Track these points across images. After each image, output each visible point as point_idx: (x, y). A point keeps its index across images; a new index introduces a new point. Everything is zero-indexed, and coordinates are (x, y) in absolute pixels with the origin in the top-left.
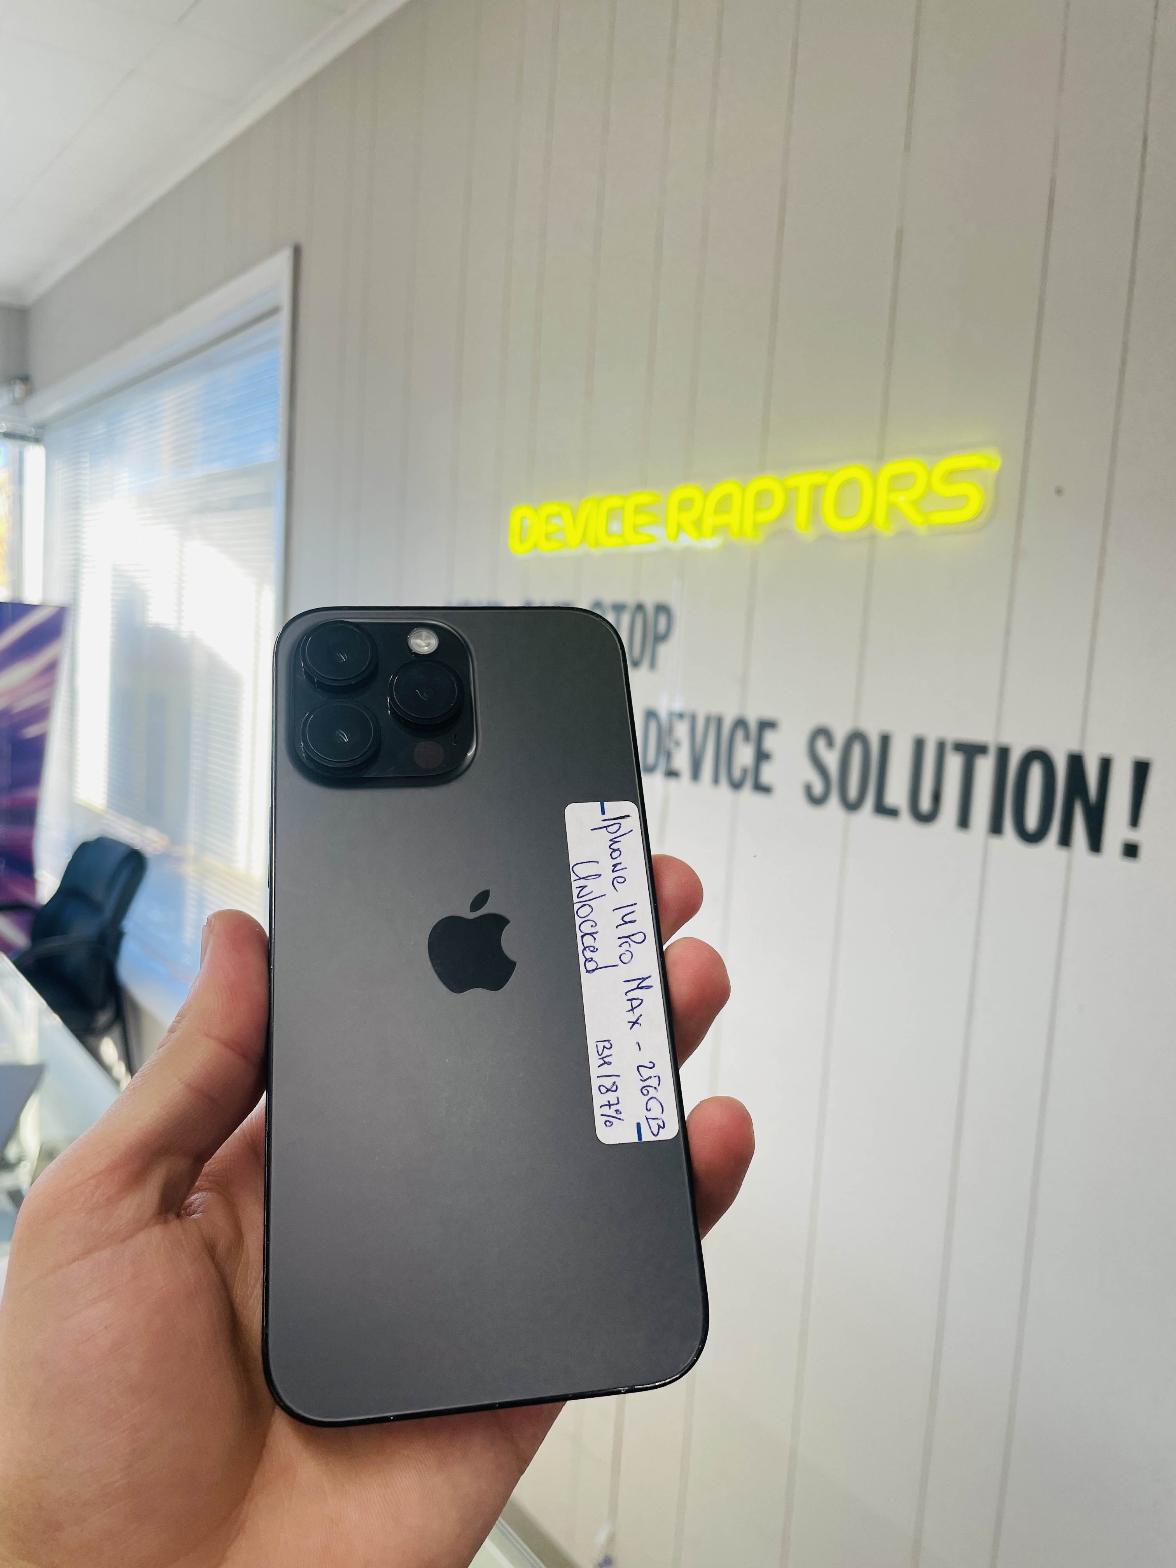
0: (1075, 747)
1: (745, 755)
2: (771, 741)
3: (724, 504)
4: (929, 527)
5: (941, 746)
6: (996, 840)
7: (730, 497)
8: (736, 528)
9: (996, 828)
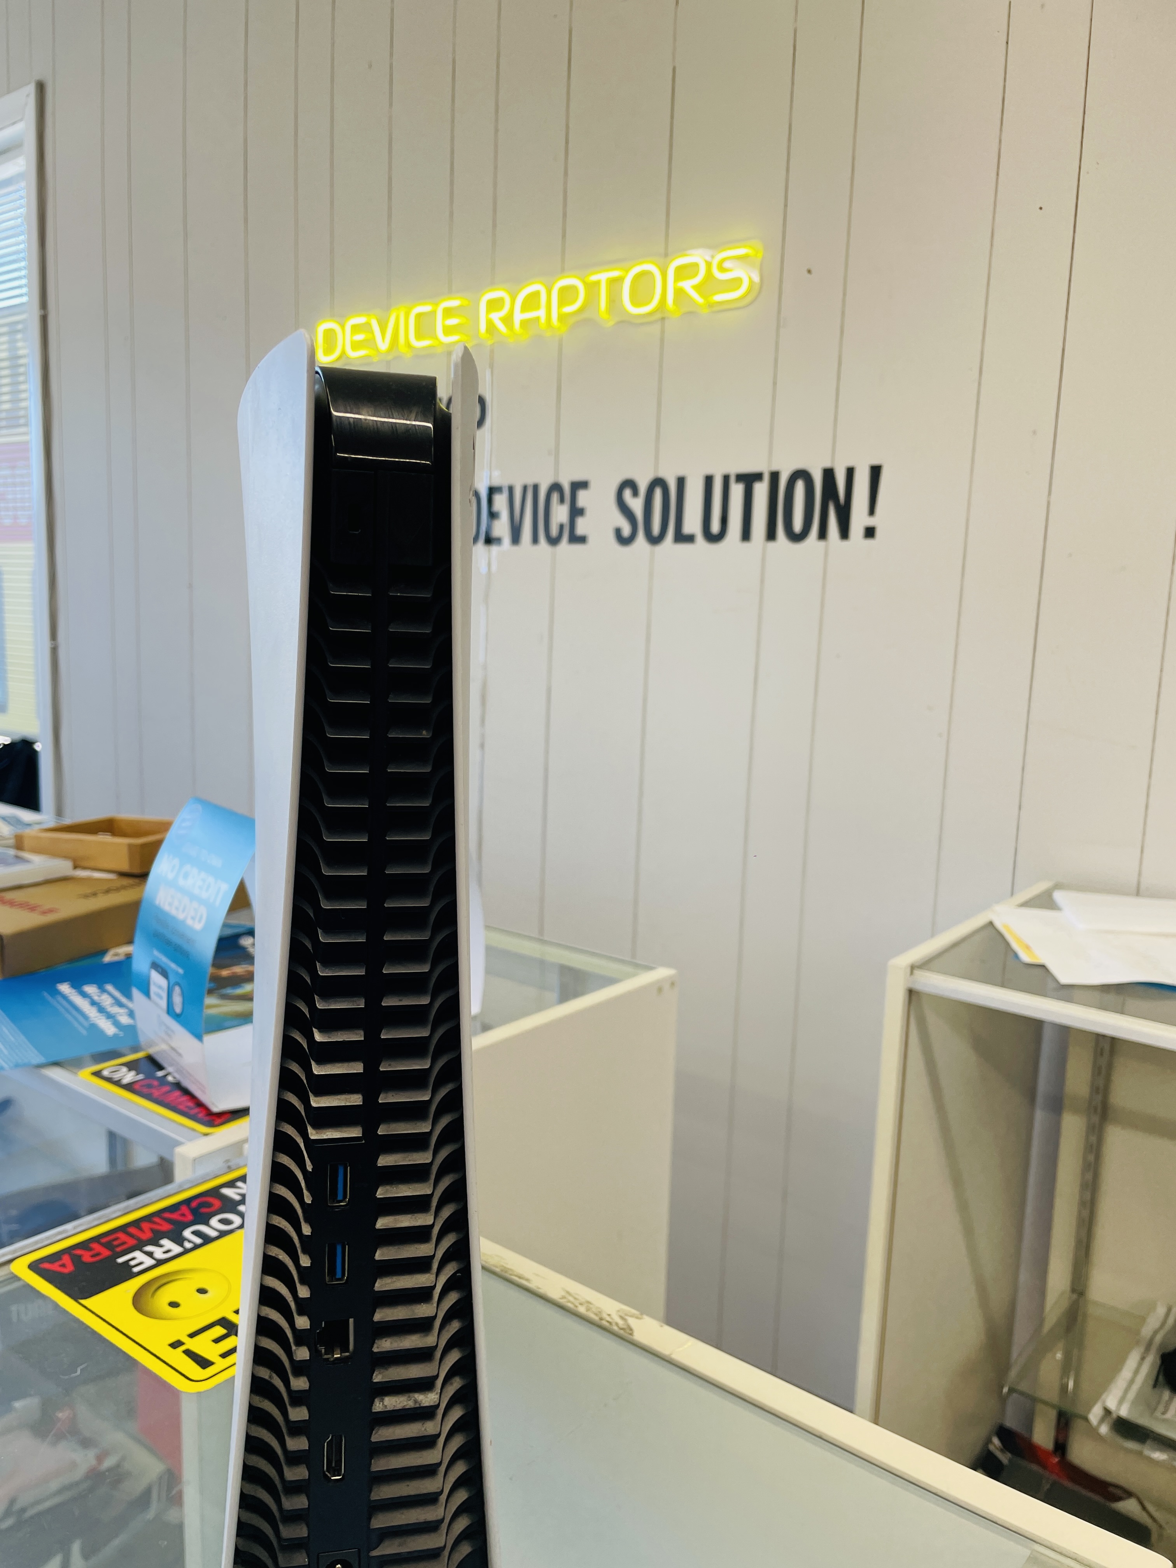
0: (828, 465)
1: (560, 514)
2: (583, 498)
3: (532, 301)
4: (710, 306)
5: (726, 479)
6: (771, 544)
7: (536, 294)
8: (543, 320)
9: (771, 535)
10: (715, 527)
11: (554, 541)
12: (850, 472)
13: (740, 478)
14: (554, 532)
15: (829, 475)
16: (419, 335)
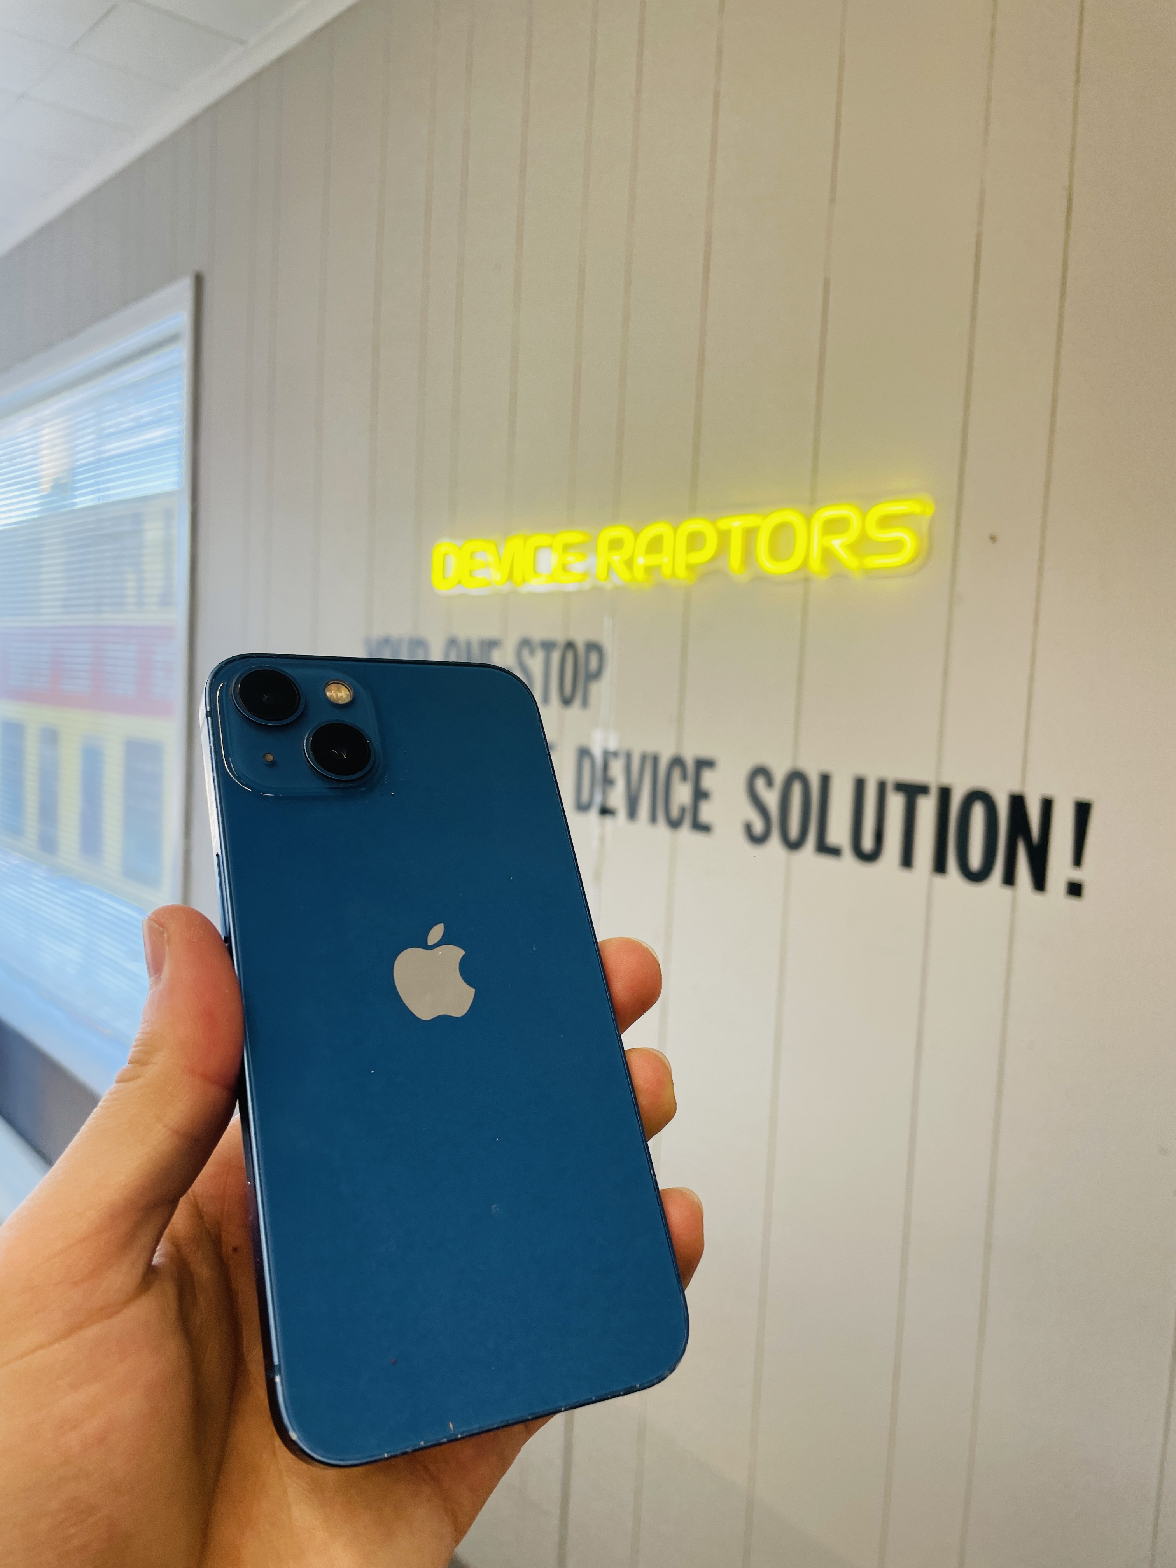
0: (1016, 789)
1: (682, 794)
2: (709, 779)
3: (656, 545)
4: (864, 570)
5: (882, 787)
6: (940, 878)
7: (661, 537)
8: (667, 568)
9: (940, 866)
10: (868, 843)
11: (674, 824)
12: (1047, 805)
13: (901, 787)
14: (675, 813)
15: (1018, 803)
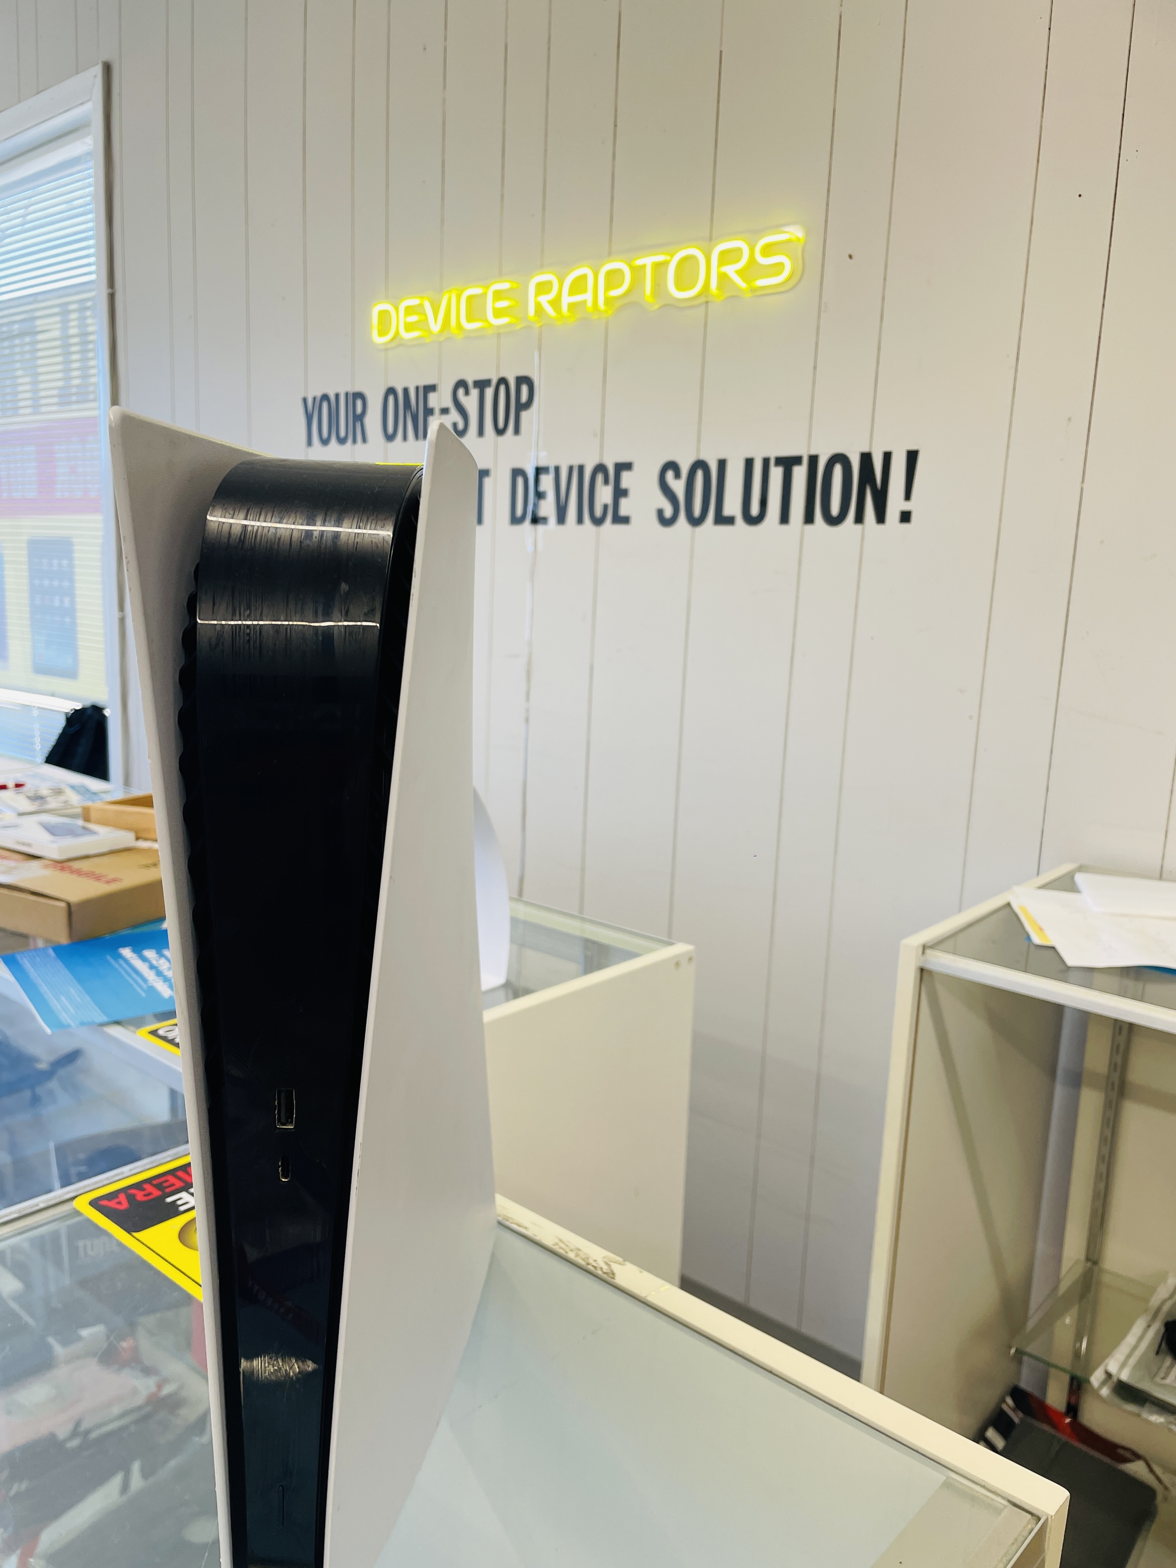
0: (865, 448)
1: (604, 494)
2: (626, 480)
3: (579, 285)
4: (753, 290)
5: (766, 462)
6: (809, 527)
7: (584, 277)
8: (590, 304)
9: (809, 518)
10: (755, 510)
11: (598, 522)
12: (887, 456)
13: (779, 461)
14: (598, 512)
15: (866, 458)
16: (470, 319)
